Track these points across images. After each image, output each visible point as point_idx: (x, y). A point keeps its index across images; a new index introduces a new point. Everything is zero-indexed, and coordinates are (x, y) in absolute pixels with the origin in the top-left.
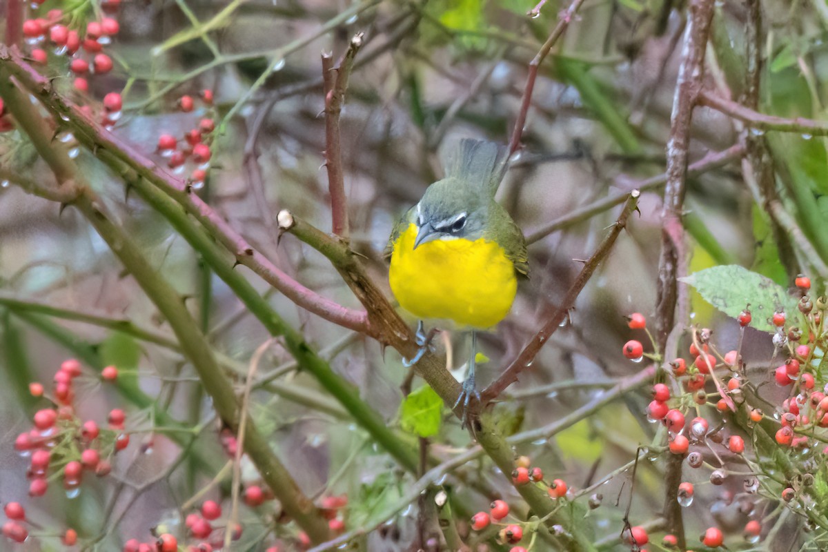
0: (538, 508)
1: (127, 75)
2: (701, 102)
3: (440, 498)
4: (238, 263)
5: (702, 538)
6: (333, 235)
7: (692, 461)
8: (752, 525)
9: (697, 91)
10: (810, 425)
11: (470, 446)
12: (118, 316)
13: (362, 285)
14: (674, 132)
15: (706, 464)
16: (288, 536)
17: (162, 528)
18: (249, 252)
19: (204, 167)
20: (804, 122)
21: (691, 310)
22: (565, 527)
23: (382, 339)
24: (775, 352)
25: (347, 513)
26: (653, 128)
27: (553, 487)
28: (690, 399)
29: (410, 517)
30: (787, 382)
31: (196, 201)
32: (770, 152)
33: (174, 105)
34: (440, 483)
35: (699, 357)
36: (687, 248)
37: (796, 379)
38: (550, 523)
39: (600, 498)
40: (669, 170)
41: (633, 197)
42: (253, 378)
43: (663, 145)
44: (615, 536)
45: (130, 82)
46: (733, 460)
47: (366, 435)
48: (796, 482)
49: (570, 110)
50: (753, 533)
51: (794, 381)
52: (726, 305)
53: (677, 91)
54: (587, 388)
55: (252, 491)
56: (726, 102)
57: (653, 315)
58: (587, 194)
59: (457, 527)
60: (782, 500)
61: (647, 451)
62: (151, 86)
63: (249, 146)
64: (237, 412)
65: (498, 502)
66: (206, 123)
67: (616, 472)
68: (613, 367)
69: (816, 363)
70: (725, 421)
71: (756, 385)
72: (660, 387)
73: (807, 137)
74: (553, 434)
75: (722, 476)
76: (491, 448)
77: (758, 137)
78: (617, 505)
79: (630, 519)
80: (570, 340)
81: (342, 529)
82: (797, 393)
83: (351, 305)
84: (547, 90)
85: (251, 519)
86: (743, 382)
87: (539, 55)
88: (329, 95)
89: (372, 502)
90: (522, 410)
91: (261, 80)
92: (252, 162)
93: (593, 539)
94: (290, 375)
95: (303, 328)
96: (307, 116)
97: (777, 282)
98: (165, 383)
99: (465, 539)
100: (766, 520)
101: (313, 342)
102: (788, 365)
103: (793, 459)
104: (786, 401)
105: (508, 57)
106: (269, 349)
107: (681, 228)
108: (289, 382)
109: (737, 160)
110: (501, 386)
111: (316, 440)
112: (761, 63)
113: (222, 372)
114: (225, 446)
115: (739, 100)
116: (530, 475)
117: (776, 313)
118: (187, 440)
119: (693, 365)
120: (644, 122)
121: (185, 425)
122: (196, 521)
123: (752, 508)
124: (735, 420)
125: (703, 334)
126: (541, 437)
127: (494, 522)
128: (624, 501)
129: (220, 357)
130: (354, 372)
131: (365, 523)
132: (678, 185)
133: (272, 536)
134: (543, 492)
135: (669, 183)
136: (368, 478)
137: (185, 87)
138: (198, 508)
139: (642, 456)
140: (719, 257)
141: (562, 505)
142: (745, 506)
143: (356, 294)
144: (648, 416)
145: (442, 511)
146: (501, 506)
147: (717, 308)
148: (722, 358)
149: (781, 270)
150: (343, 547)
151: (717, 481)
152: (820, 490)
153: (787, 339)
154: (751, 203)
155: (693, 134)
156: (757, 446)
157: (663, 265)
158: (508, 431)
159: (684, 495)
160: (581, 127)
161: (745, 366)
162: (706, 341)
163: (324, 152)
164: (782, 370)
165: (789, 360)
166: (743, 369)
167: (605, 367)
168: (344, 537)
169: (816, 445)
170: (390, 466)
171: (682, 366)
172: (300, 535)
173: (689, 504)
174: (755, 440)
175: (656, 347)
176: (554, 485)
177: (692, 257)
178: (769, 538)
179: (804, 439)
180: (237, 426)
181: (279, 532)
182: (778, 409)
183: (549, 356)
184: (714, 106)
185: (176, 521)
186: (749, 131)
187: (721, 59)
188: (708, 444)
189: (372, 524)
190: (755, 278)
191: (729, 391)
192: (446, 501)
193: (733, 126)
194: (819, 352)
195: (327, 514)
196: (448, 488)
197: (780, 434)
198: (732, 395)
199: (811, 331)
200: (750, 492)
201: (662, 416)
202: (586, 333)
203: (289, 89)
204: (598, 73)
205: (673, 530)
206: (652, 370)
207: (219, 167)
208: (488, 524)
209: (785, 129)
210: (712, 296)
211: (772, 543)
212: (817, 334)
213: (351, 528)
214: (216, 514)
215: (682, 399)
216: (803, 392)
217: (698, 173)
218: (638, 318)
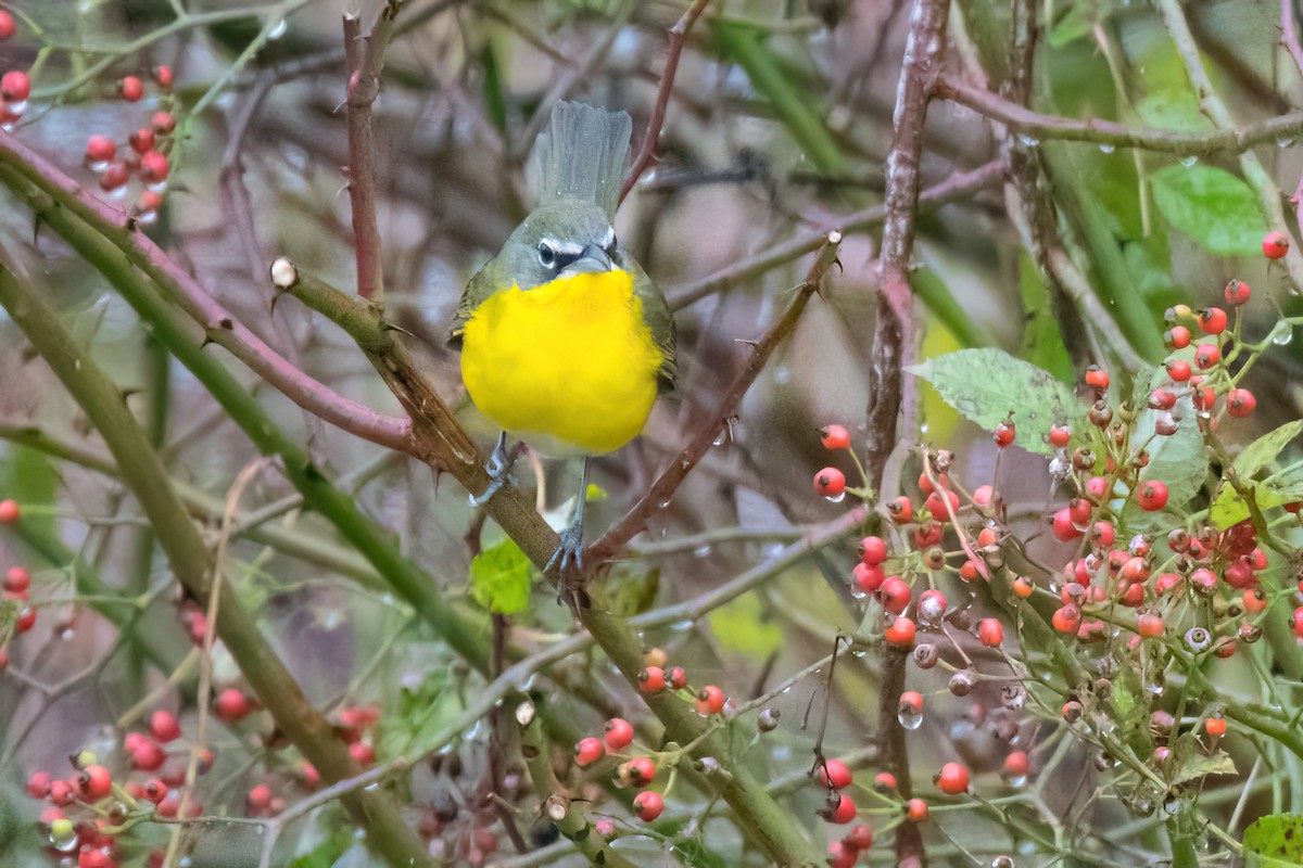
0: (678, 730)
1: (40, 43)
2: (940, 92)
3: (525, 713)
4: (209, 340)
5: (936, 780)
6: (358, 299)
7: (921, 658)
8: (1014, 759)
9: (936, 75)
10: (1106, 603)
11: (573, 631)
12: (20, 421)
13: (403, 378)
14: (897, 140)
15: (941, 661)
16: (283, 769)
17: (87, 756)
18: (227, 324)
19: (159, 188)
20: (1103, 126)
21: (923, 420)
22: (720, 760)
23: (434, 462)
24: (1053, 487)
25: (379, 735)
26: (865, 133)
27: (702, 698)
28: (919, 561)
29: (476, 742)
30: (1071, 534)
31: (143, 242)
32: (1049, 175)
33: (111, 88)
34: (525, 687)
35: (933, 494)
36: (916, 322)
37: (1085, 530)
38: (696, 754)
39: (775, 715)
40: (890, 199)
41: (830, 244)
42: (233, 520)
43: (880, 161)
44: (799, 773)
45: (43, 54)
46: (986, 656)
47: (408, 611)
48: (1084, 692)
49: (737, 104)
50: (1017, 773)
51: (1084, 533)
52: (978, 413)
53: (904, 75)
54: (759, 541)
55: (230, 698)
56: (980, 94)
57: (862, 427)
58: (759, 236)
59: (550, 758)
60: (1062, 720)
61: (850, 641)
62: (77, 60)
63: (229, 156)
64: (206, 575)
65: (616, 721)
66: (162, 119)
67: (802, 674)
68: (797, 507)
69: (1118, 505)
70: (973, 595)
71: (1023, 540)
72: (871, 543)
73: (1107, 149)
74: (703, 612)
75: (969, 682)
76: (605, 636)
77: (1030, 148)
78: (804, 728)
79: (825, 747)
80: (731, 466)
81: (370, 759)
82: (1088, 551)
83: (386, 409)
84: (699, 73)
85: (228, 742)
86: (1002, 534)
87: (685, 17)
88: (354, 79)
89: (418, 717)
90: (655, 574)
91: (250, 52)
92: (233, 183)
93: (765, 779)
94: (290, 518)
95: (311, 442)
96: (321, 109)
97: (1057, 378)
98: (94, 526)
99: (564, 777)
100: (1037, 751)
101: (327, 464)
102: (1073, 507)
103: (1080, 654)
104: (1070, 565)
105: (637, 19)
106: (259, 475)
107: (907, 292)
108: (288, 528)
109: (997, 184)
110: (621, 537)
111: (330, 619)
112: (1035, 33)
113: (184, 509)
114: (188, 627)
115: (1001, 91)
116: (666, 680)
117: (1054, 427)
118: (129, 616)
119: (924, 507)
120: (851, 125)
121: (122, 594)
122: (140, 746)
123: (1015, 731)
124: (988, 594)
125: (939, 459)
126: (684, 617)
127: (610, 752)
128: (815, 719)
129: (180, 488)
130: (392, 513)
131: (407, 750)
132: (903, 223)
133: (260, 769)
134: (686, 705)
135: (889, 220)
136: (411, 679)
137: (131, 63)
138: (143, 724)
139: (843, 647)
140: (966, 338)
141: (716, 725)
142: (1005, 730)
143: (394, 390)
144: (852, 587)
145: (526, 733)
146: (621, 727)
147: (964, 416)
148: (969, 497)
149: (1064, 357)
150: (372, 787)
151: (959, 690)
152: (1121, 706)
153: (1071, 466)
154: (1018, 252)
155: (927, 142)
156: (1024, 635)
157: (878, 348)
158: (633, 608)
159: (908, 710)
160: (752, 131)
161: (1004, 509)
162: (945, 469)
163: (345, 168)
164: (1064, 516)
165: (1074, 500)
166: (1002, 513)
167: (785, 508)
168: (376, 772)
169: (1117, 633)
170: (448, 660)
171: (907, 509)
172: (303, 767)
173: (917, 725)
174: (1021, 625)
175: (867, 478)
176: (705, 695)
177: (924, 336)
178: (1043, 779)
179: (1098, 626)
180: (207, 596)
181: (272, 762)
182: (1057, 576)
183: (698, 490)
184: (961, 99)
185: (110, 744)
186: (1017, 140)
187: (972, 26)
188: (946, 632)
189: (418, 752)
190: (1024, 370)
191: (981, 547)
192: (533, 718)
193: (991, 134)
194: (1121, 488)
195: (346, 735)
196: (536, 697)
197: (1059, 616)
198: (985, 555)
199: (1109, 455)
200: (1011, 708)
201: (874, 587)
202: (756, 456)
203: (292, 66)
204: (782, 46)
205: (890, 765)
206: (861, 513)
207: (183, 189)
208: (600, 755)
209: (1072, 137)
210: (957, 396)
211: (1047, 788)
212: (1119, 460)
213: (385, 756)
214: (172, 733)
215: (906, 562)
216: (1096, 551)
217: (935, 205)
218: (837, 433)
